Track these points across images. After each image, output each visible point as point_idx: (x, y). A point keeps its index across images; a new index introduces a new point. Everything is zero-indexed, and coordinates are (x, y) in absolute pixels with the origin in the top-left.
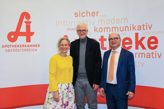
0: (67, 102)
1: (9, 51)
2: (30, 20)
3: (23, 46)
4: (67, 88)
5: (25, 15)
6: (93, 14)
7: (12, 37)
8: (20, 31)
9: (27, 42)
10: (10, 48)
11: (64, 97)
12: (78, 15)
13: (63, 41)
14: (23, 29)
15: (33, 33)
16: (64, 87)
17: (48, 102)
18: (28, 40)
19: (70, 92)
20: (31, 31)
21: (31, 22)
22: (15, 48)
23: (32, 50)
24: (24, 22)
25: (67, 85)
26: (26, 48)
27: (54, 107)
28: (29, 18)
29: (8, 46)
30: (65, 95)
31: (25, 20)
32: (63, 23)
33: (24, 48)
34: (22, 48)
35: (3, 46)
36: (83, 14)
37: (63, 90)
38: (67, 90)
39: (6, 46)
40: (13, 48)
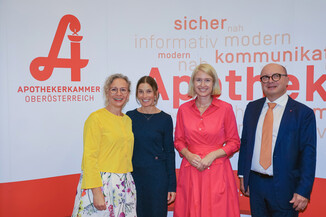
0: (124, 215)
1: (33, 99)
2: (79, 34)
3: (64, 89)
5: (70, 22)
6: (214, 24)
7: (41, 68)
8: (59, 57)
9: (73, 80)
10: (35, 94)
11: (117, 203)
12: (183, 24)
14: (65, 52)
15: (85, 62)
16: (116, 180)
17: (79, 216)
20: (82, 58)
22: (47, 94)
23: (84, 98)
24: (66, 38)
26: (71, 94)
28: (78, 29)
29: (32, 89)
30: (118, 198)
31: (69, 32)
32: (149, 41)
33: (66, 94)
34: (62, 94)
35: (20, 89)
36: (193, 25)
39: (26, 89)
40: (43, 93)
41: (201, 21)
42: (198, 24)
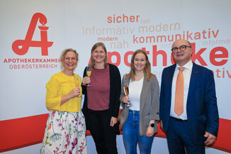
0: (76, 139)
1: (15, 67)
2: (46, 25)
3: (37, 60)
4: (76, 120)
5: (39, 17)
6: (132, 19)
7: (20, 47)
8: (32, 40)
9: (43, 55)
10: (16, 64)
11: (72, 132)
12: (113, 19)
13: (69, 53)
14: (37, 37)
15: (51, 44)
16: (71, 118)
17: (46, 143)
18: (45, 53)
19: (80, 123)
20: (49, 40)
21: (47, 28)
22: (25, 64)
23: (51, 66)
24: (37, 28)
25: (75, 114)
26: (42, 64)
27: (56, 150)
28: (46, 22)
29: (14, 60)
30: (73, 129)
31: (39, 24)
32: (92, 30)
33: (39, 63)
34: (35, 63)
35: (5, 61)
36: (119, 20)
37: (70, 122)
38: (75, 122)
39: (10, 60)
40: (22, 63)
41: (124, 17)
42: (122, 19)
